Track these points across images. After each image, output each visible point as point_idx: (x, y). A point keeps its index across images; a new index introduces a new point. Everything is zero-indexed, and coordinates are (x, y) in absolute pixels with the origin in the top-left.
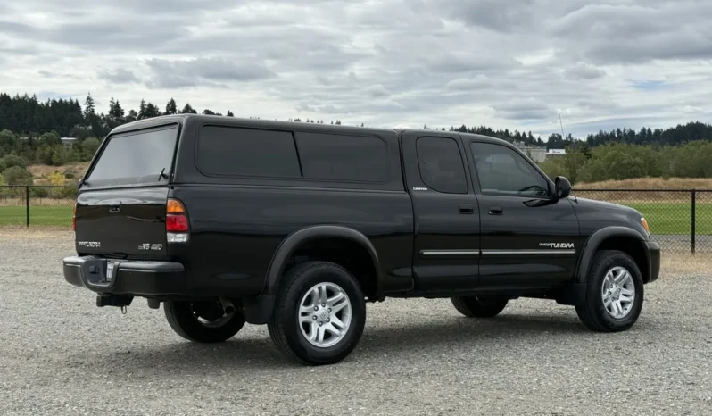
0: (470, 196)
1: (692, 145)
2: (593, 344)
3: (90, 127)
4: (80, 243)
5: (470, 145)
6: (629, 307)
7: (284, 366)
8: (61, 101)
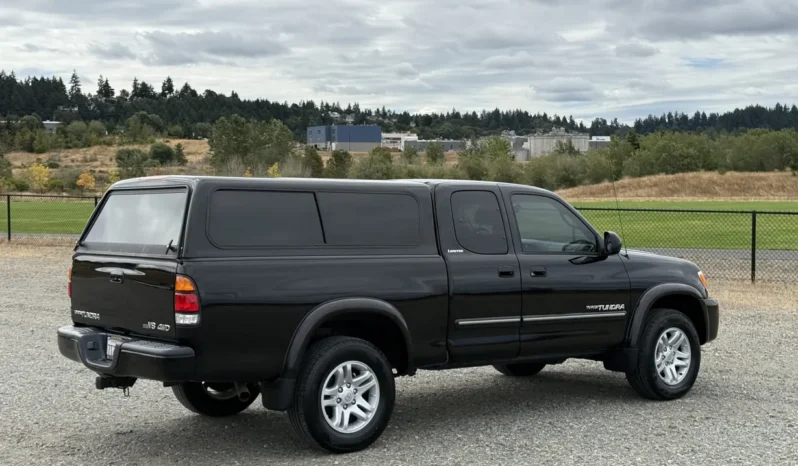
0: (511, 256)
1: (752, 134)
2: (645, 420)
3: (76, 109)
4: (77, 312)
5: (510, 199)
6: (685, 372)
7: (305, 455)
8: (42, 79)
